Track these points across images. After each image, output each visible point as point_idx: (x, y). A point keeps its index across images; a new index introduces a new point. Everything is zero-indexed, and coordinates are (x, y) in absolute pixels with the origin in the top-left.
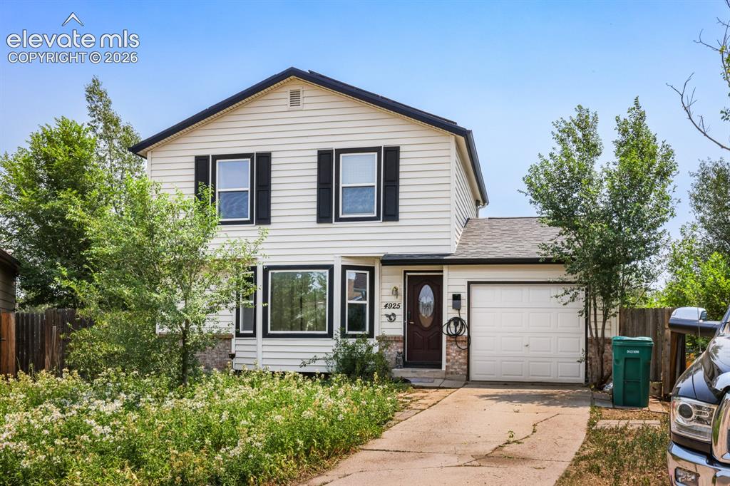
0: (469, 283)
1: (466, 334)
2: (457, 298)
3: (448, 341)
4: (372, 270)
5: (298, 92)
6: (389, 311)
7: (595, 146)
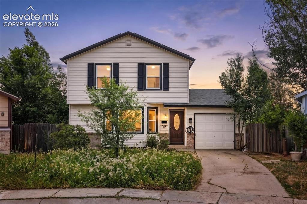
0: (195, 114)
1: (194, 132)
2: (191, 119)
3: (187, 135)
4: (157, 108)
5: (130, 41)
6: (164, 124)
7: (242, 68)
